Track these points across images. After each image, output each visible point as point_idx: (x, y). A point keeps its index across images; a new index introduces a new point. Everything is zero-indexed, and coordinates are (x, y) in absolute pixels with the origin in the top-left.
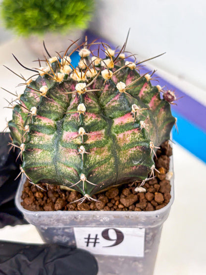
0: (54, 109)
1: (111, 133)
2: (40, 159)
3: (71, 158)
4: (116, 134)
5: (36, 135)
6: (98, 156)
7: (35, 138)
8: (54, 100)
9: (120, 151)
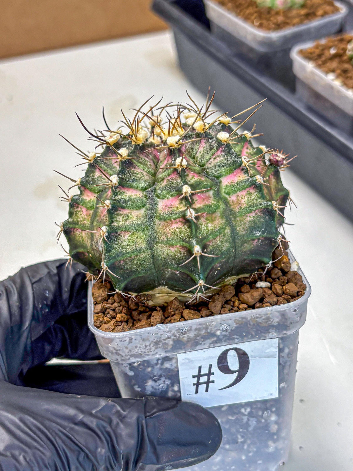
0: (139, 176)
1: (221, 194)
2: (128, 245)
3: (175, 233)
4: (227, 196)
5: (121, 212)
6: (210, 225)
7: (118, 217)
8: (137, 166)
9: (235, 218)
